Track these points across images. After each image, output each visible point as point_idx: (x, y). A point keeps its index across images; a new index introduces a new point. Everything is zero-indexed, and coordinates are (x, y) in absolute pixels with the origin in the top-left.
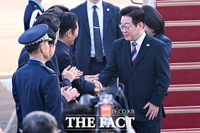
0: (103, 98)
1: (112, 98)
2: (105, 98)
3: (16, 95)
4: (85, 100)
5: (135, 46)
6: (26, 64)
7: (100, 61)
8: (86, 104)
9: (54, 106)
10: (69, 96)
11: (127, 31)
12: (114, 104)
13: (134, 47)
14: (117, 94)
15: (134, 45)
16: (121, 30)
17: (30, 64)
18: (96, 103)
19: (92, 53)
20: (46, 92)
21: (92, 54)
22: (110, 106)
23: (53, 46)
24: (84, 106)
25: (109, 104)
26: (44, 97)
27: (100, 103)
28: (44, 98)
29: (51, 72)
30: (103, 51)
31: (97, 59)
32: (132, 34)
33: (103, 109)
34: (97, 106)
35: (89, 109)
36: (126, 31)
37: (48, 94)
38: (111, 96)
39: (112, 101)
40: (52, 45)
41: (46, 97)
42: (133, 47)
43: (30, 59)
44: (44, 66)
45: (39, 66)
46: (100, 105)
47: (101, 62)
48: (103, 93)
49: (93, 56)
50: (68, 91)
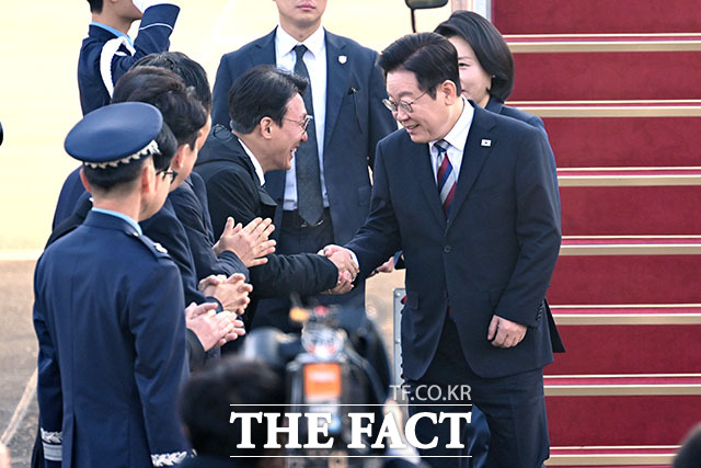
0: (315, 342)
1: (345, 342)
2: (322, 342)
3: (43, 322)
4: (261, 348)
5: (445, 150)
6: (81, 227)
7: (313, 224)
8: (260, 360)
9: (162, 362)
10: (209, 330)
11: (410, 114)
12: (350, 361)
13: (443, 154)
14: (362, 331)
15: (441, 150)
16: (394, 113)
17: (94, 226)
18: (292, 358)
19: (287, 197)
20: (140, 317)
21: (288, 201)
22: (335, 368)
23: (164, 177)
24: (254, 366)
25: (333, 363)
26: (133, 331)
27: (304, 358)
28: (133, 337)
29: (158, 255)
30: (324, 192)
31: (304, 217)
32: (425, 121)
33: (315, 376)
34: (293, 366)
35: (269, 376)
36: (405, 117)
37: (145, 324)
38: (341, 336)
39: (343, 351)
40: (162, 174)
41: (139, 331)
42: (439, 154)
43: (94, 209)
44: (136, 234)
45: (121, 235)
46: (304, 365)
47: (314, 228)
48: (317, 325)
49: (289, 207)
50: (207, 318)
